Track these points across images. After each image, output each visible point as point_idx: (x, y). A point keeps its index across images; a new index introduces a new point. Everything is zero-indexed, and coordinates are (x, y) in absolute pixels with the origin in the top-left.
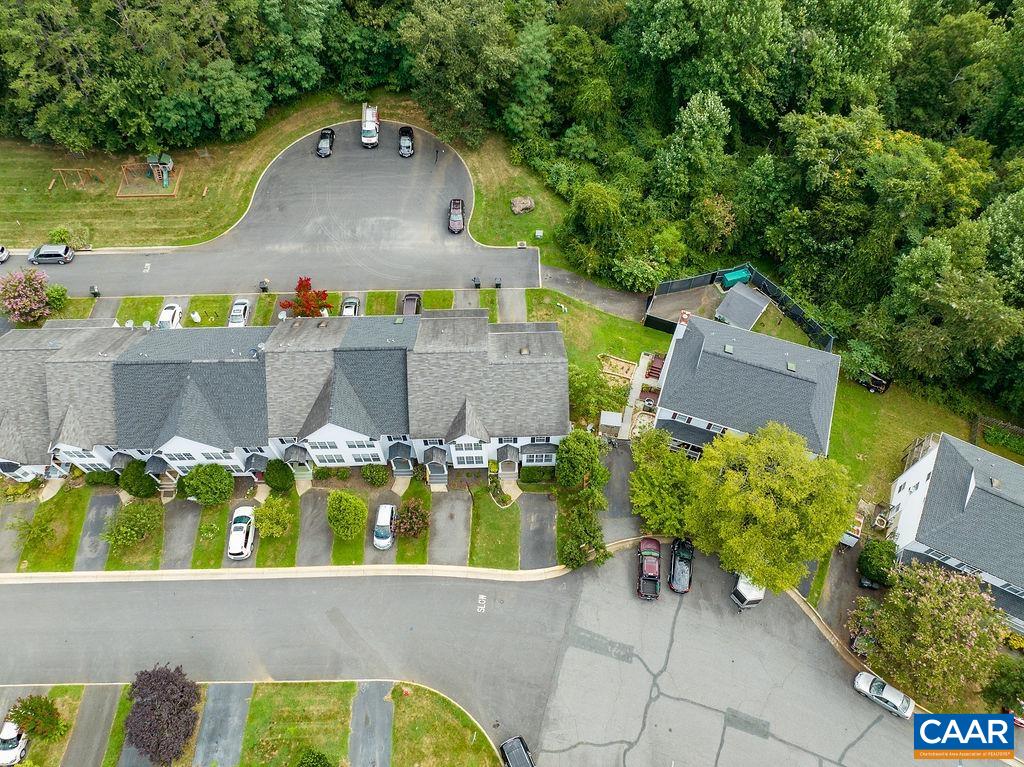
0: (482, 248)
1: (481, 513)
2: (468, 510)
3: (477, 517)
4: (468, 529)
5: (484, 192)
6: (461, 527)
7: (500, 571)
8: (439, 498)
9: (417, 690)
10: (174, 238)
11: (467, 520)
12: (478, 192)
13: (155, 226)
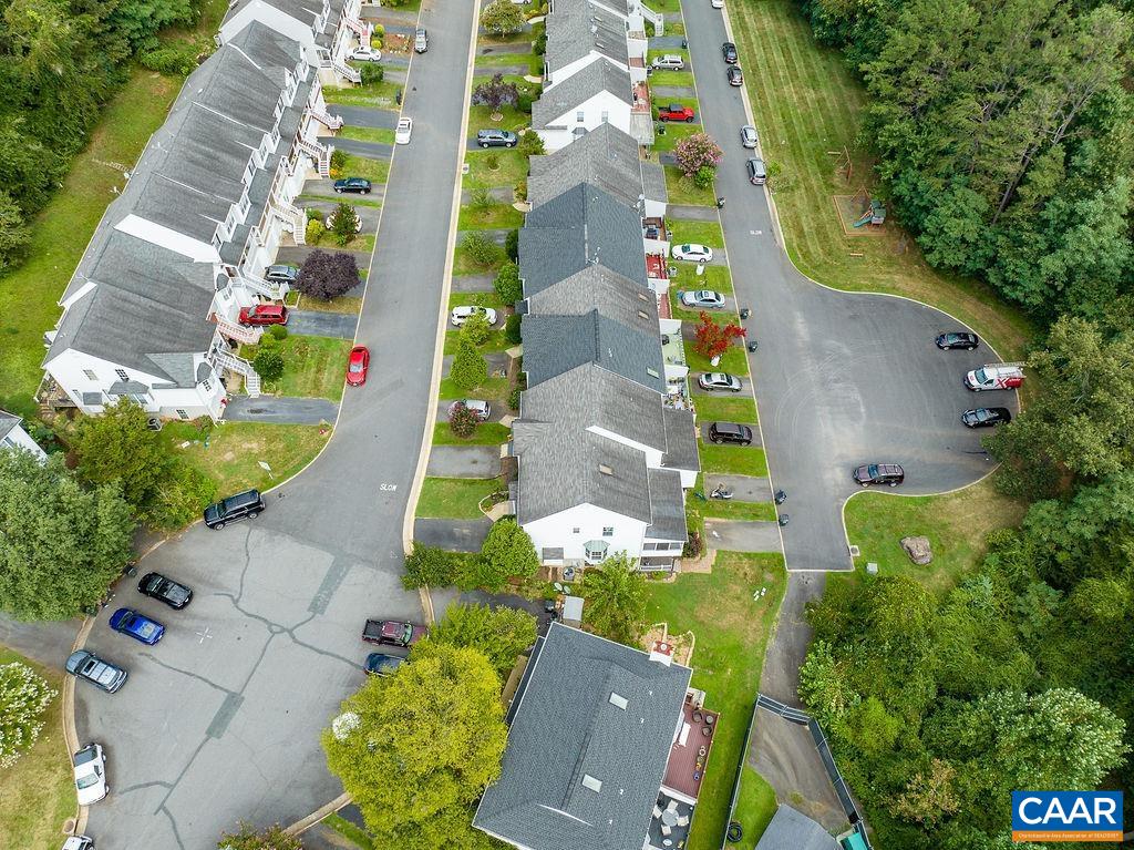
0: (839, 508)
1: (476, 486)
2: (481, 476)
3: (473, 483)
4: (462, 475)
5: (931, 506)
6: (463, 470)
7: (417, 502)
8: (494, 452)
9: (324, 441)
10: (795, 244)
11: (471, 475)
12: (928, 500)
13: (806, 229)
